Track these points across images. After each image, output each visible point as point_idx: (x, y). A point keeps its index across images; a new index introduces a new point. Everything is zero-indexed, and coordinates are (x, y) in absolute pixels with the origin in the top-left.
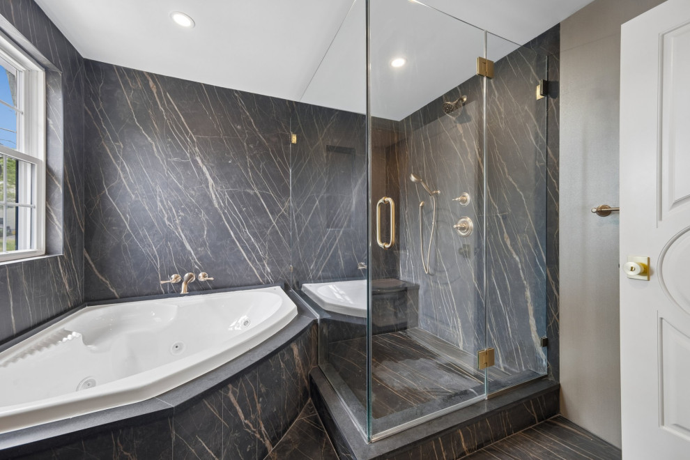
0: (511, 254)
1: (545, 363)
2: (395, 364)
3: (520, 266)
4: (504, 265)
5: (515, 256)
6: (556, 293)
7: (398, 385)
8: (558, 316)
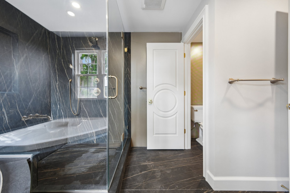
0: (117, 101)
1: (127, 134)
2: (73, 163)
3: (120, 105)
4: (114, 106)
5: (118, 102)
6: (130, 111)
7: (85, 170)
8: (131, 119)
